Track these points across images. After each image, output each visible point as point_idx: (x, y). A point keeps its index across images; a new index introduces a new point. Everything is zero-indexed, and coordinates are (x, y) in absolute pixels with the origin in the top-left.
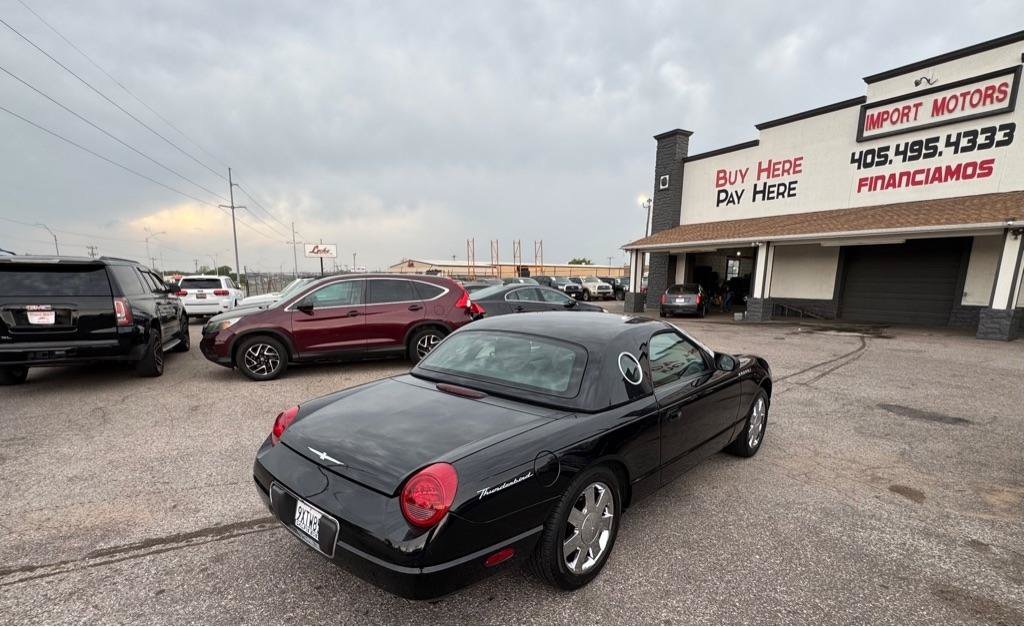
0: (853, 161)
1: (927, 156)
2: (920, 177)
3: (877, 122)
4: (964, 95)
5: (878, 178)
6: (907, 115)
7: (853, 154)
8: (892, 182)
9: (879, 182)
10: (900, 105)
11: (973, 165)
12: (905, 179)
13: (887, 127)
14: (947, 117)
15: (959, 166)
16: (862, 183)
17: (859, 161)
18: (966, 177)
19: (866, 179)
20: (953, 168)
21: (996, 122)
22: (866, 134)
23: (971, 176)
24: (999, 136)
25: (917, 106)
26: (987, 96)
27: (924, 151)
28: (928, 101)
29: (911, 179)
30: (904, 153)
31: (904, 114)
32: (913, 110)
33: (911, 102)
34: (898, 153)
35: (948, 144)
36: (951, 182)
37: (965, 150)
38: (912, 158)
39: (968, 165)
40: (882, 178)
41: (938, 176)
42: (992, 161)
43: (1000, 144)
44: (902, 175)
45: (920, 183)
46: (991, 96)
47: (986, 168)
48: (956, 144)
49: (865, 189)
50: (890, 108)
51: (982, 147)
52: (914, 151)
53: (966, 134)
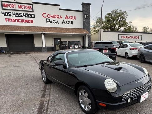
0: (2, 14)
1: (20, 16)
2: (20, 21)
3: (6, 6)
4: (24, 6)
5: (10, 19)
6: (13, 6)
7: (2, 12)
8: (14, 21)
9: (11, 20)
10: (11, 4)
11: (30, 20)
12: (16, 20)
13: (9, 8)
14: (21, 9)
15: (27, 20)
16: (6, 19)
17: (4, 14)
18: (29, 22)
19: (7, 19)
20: (26, 20)
21: (32, 13)
22: (4, 8)
23: (30, 22)
24: (32, 16)
25: (15, 5)
26: (28, 7)
27: (19, 15)
28: (17, 5)
29: (18, 21)
30: (15, 15)
31: (12, 6)
32: (14, 6)
33: (14, 4)
34: (13, 14)
35: (24, 15)
36: (26, 23)
37: (27, 17)
38: (17, 16)
39: (29, 20)
40: (11, 19)
41: (23, 21)
42: (33, 20)
43: (33, 17)
44: (16, 19)
45: (20, 22)
46: (29, 8)
47: (32, 21)
48: (25, 15)
49: (8, 21)
50: (9, 4)
51: (30, 17)
52: (17, 15)
53: (27, 14)
